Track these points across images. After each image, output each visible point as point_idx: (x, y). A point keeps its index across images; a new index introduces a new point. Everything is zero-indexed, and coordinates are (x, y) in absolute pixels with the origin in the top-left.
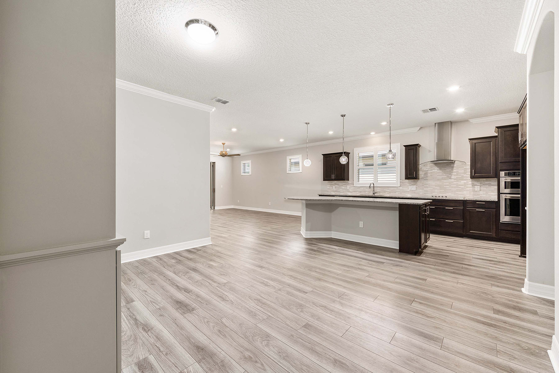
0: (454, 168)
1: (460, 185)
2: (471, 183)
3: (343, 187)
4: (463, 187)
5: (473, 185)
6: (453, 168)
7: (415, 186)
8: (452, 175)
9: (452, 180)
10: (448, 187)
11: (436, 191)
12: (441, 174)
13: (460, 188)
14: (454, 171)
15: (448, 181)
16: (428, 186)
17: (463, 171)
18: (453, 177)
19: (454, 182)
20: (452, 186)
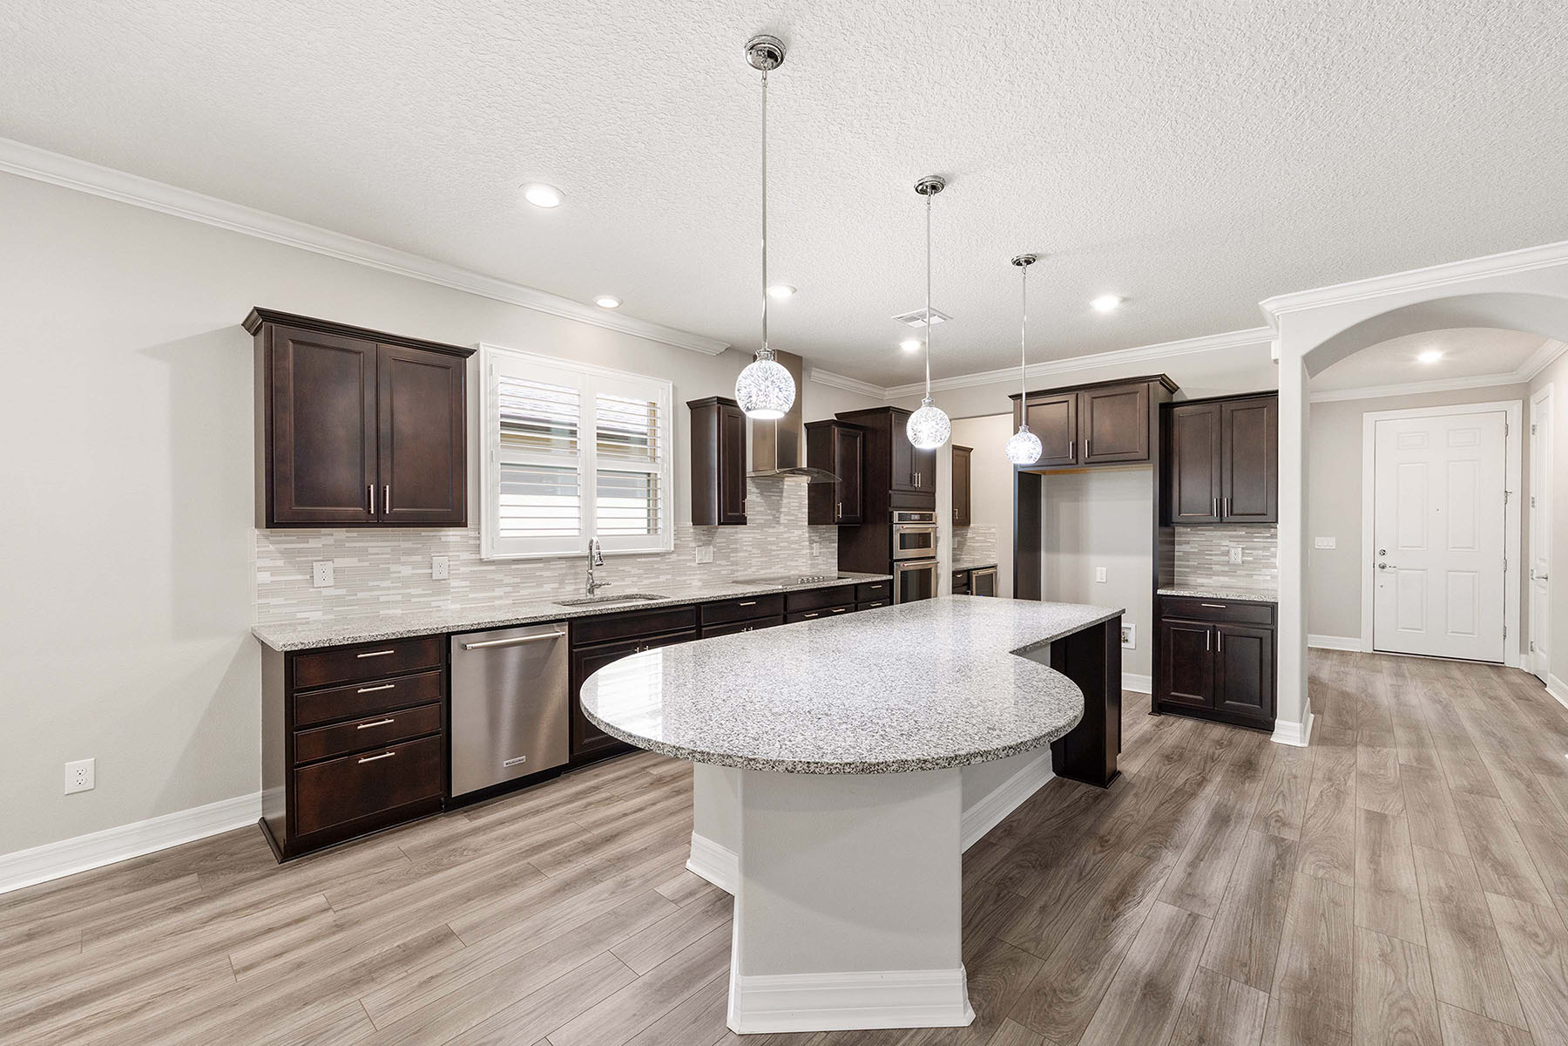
0: (784, 494)
1: (793, 543)
2: (807, 535)
3: (406, 571)
4: (796, 546)
5: (812, 542)
6: (782, 492)
7: (711, 547)
8: (780, 512)
9: (782, 529)
10: (774, 548)
11: (754, 561)
12: (763, 509)
13: (793, 549)
14: (785, 501)
15: (774, 530)
16: (738, 546)
17: (797, 504)
18: (783, 519)
19: (785, 532)
20: (781, 545)
